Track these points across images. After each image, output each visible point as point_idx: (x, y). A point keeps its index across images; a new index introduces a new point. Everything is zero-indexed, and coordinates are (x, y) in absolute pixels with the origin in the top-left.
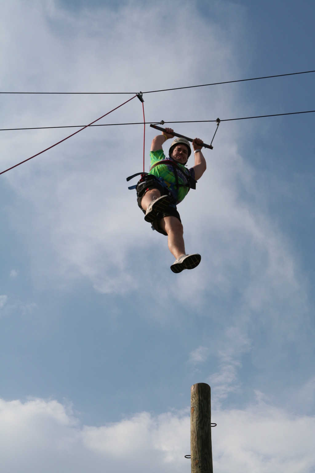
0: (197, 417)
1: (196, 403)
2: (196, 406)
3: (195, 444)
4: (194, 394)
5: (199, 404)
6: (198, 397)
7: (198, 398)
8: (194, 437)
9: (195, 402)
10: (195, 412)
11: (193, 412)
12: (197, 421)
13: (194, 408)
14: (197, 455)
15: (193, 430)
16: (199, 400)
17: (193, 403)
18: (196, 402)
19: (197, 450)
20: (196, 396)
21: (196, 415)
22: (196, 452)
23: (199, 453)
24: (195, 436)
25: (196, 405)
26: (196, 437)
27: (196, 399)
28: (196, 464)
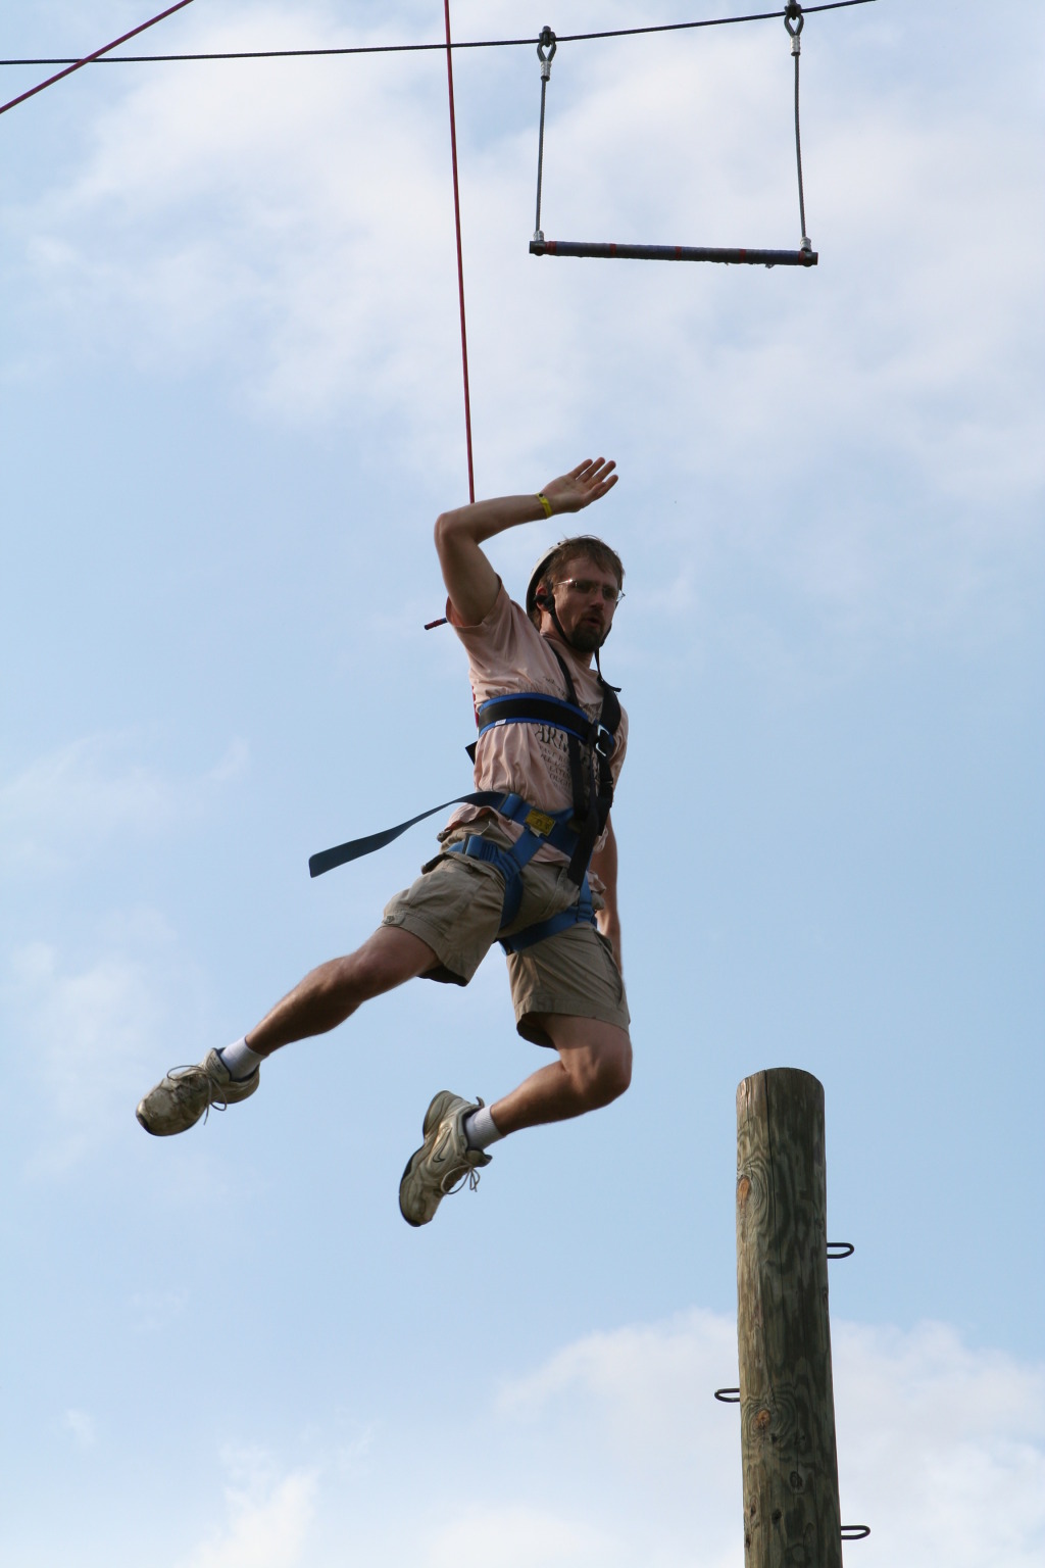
0: (762, 1222)
1: (758, 1158)
2: (757, 1171)
3: (753, 1342)
4: (750, 1119)
5: (771, 1161)
6: (764, 1134)
7: (766, 1134)
8: (752, 1309)
9: (752, 1155)
10: (753, 1198)
11: (747, 1199)
12: (761, 1235)
13: (747, 1178)
14: (765, 1388)
15: (746, 1277)
16: (771, 1144)
17: (745, 1160)
18: (758, 1154)
19: (762, 1364)
20: (756, 1129)
21: (758, 1210)
22: (760, 1373)
23: (770, 1377)
24: (753, 1303)
25: (758, 1166)
26: (757, 1307)
27: (756, 1139)
28: (759, 1427)
